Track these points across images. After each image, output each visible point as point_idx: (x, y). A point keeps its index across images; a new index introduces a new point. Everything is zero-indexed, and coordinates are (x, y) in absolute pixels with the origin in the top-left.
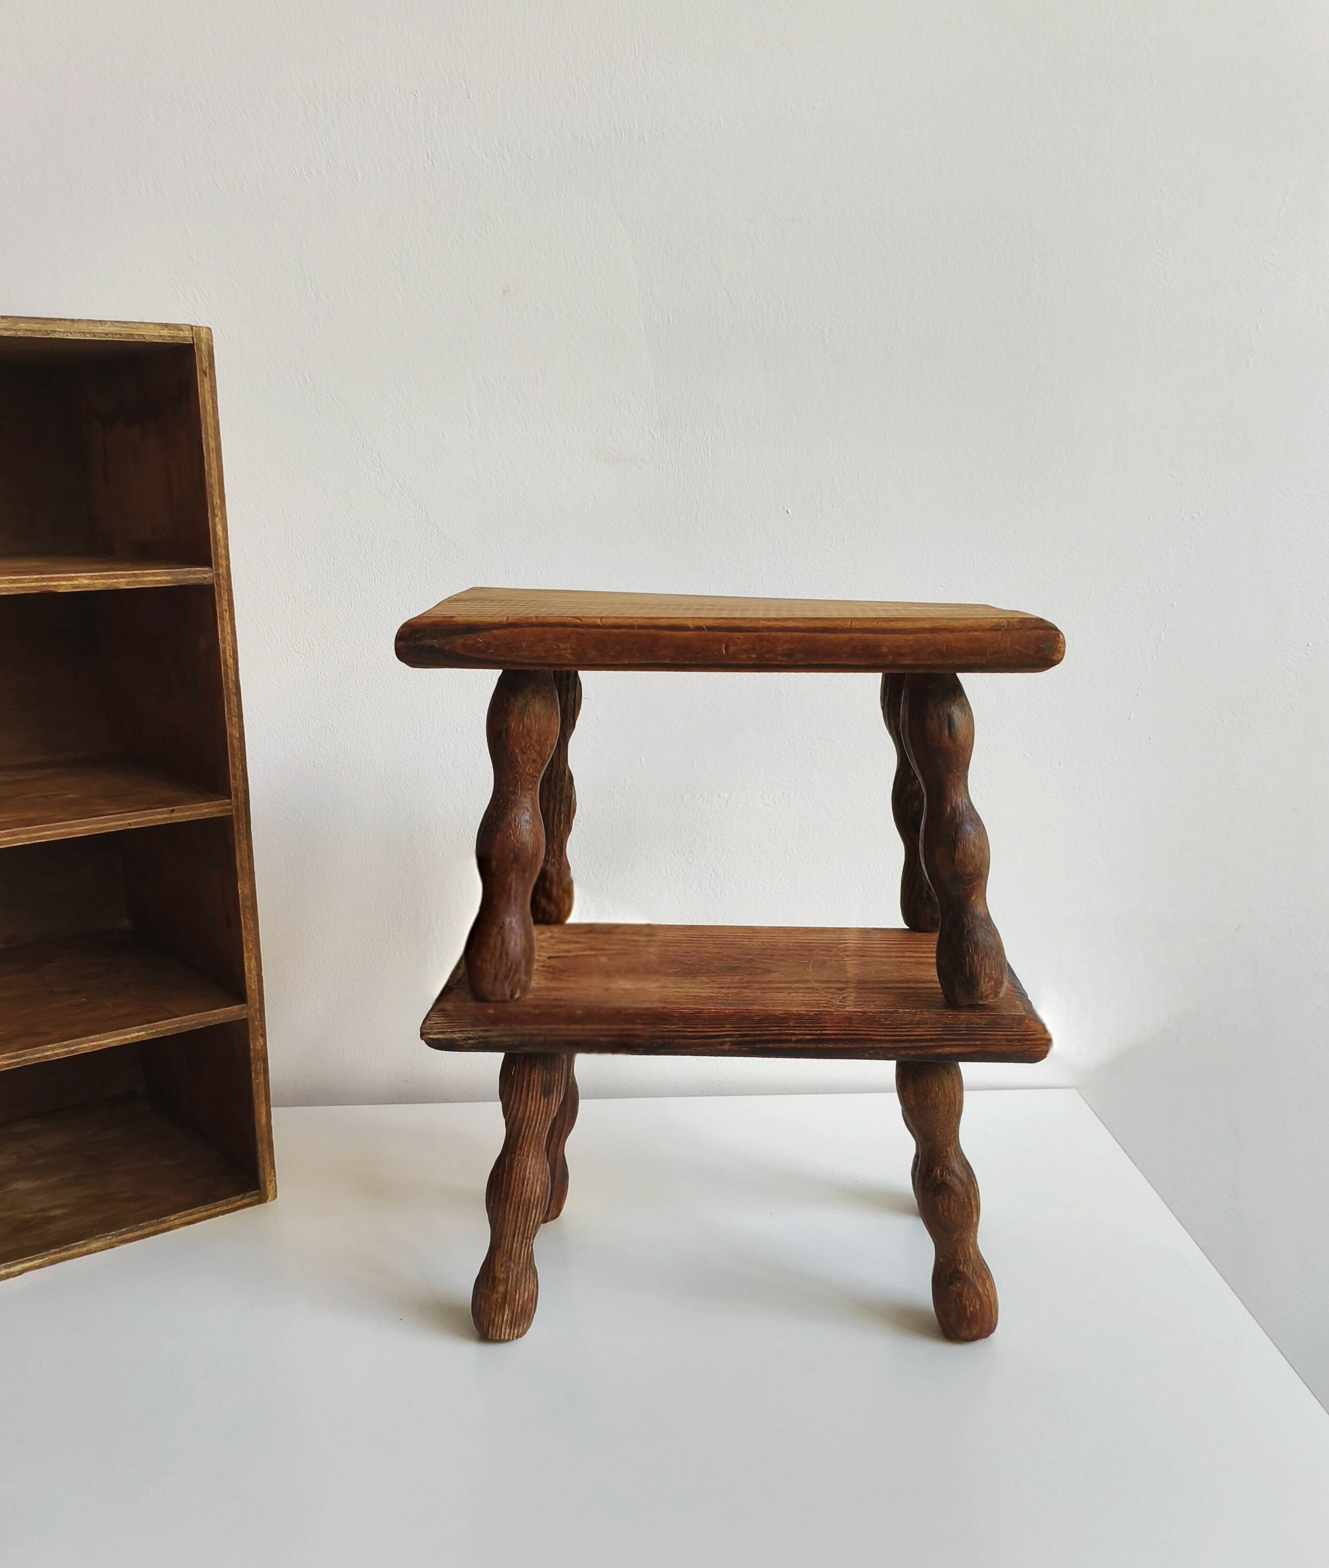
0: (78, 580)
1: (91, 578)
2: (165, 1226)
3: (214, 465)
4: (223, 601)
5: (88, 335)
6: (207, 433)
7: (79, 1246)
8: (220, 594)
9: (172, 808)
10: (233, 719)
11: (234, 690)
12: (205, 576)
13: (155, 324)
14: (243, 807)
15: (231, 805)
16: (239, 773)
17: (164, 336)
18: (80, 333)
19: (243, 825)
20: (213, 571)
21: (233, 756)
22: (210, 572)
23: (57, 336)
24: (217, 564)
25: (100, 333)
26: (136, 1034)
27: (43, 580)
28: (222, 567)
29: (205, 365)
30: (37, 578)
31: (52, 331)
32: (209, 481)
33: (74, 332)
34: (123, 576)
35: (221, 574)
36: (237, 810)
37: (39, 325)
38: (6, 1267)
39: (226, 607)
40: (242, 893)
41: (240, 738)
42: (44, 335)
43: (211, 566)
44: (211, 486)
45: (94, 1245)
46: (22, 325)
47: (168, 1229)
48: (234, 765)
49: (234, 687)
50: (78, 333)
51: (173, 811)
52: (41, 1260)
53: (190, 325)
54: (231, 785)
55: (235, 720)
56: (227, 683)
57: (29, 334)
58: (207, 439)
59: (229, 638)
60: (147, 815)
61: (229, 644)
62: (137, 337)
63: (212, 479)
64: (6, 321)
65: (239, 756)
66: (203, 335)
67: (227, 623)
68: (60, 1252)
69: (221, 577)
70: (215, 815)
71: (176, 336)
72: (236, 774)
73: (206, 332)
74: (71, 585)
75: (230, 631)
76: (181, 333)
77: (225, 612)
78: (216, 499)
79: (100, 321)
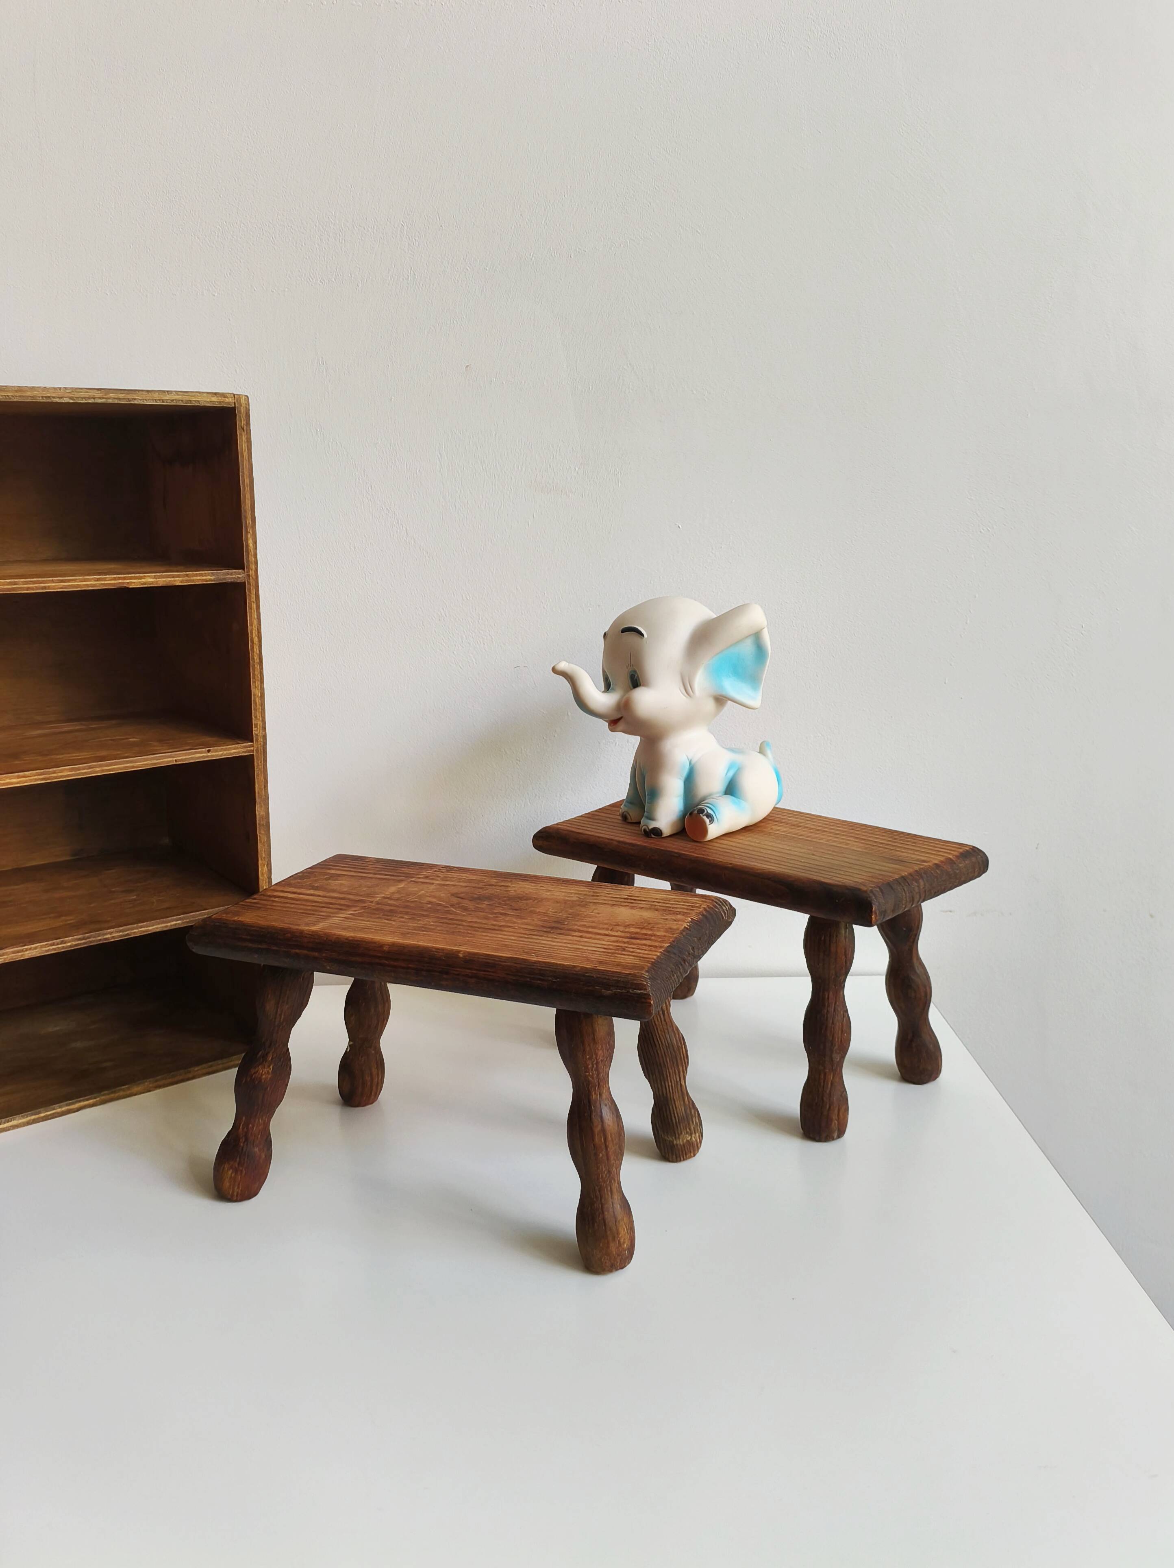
0: (144, 579)
1: (155, 577)
2: (190, 1075)
3: (248, 496)
4: (252, 595)
5: (158, 401)
6: (243, 473)
7: (123, 1090)
8: (249, 590)
9: (207, 749)
10: (256, 682)
11: (258, 661)
12: (239, 576)
13: (207, 393)
14: (262, 748)
15: (253, 747)
16: (260, 723)
17: (214, 401)
18: (152, 400)
19: (261, 762)
20: (245, 573)
21: (255, 710)
22: (243, 573)
23: (136, 402)
24: (248, 567)
25: (168, 400)
26: (175, 922)
27: (120, 578)
28: (252, 570)
29: (243, 423)
30: (114, 578)
31: (132, 399)
32: (244, 508)
33: (148, 400)
34: (178, 576)
35: (251, 575)
36: (257, 751)
37: (123, 395)
38: (67, 1105)
39: (254, 599)
40: (259, 814)
41: (261, 696)
42: (127, 401)
43: (244, 569)
44: (245, 511)
45: (136, 1089)
46: (111, 395)
47: (194, 1078)
48: (256, 717)
49: (258, 658)
50: (151, 400)
51: (209, 751)
52: (95, 1100)
53: (233, 394)
54: (254, 732)
55: (258, 683)
56: (253, 656)
57: (116, 402)
58: (243, 476)
59: (255, 622)
60: (189, 754)
61: (255, 627)
62: (194, 402)
63: (246, 503)
64: (99, 392)
65: (260, 710)
66: (243, 401)
67: (254, 611)
68: (109, 1094)
69: (251, 577)
70: (241, 755)
71: (223, 402)
72: (257, 724)
73: (245, 399)
74: (140, 582)
75: (256, 617)
76: (227, 399)
77: (253, 603)
78: (249, 520)
79: (168, 391)
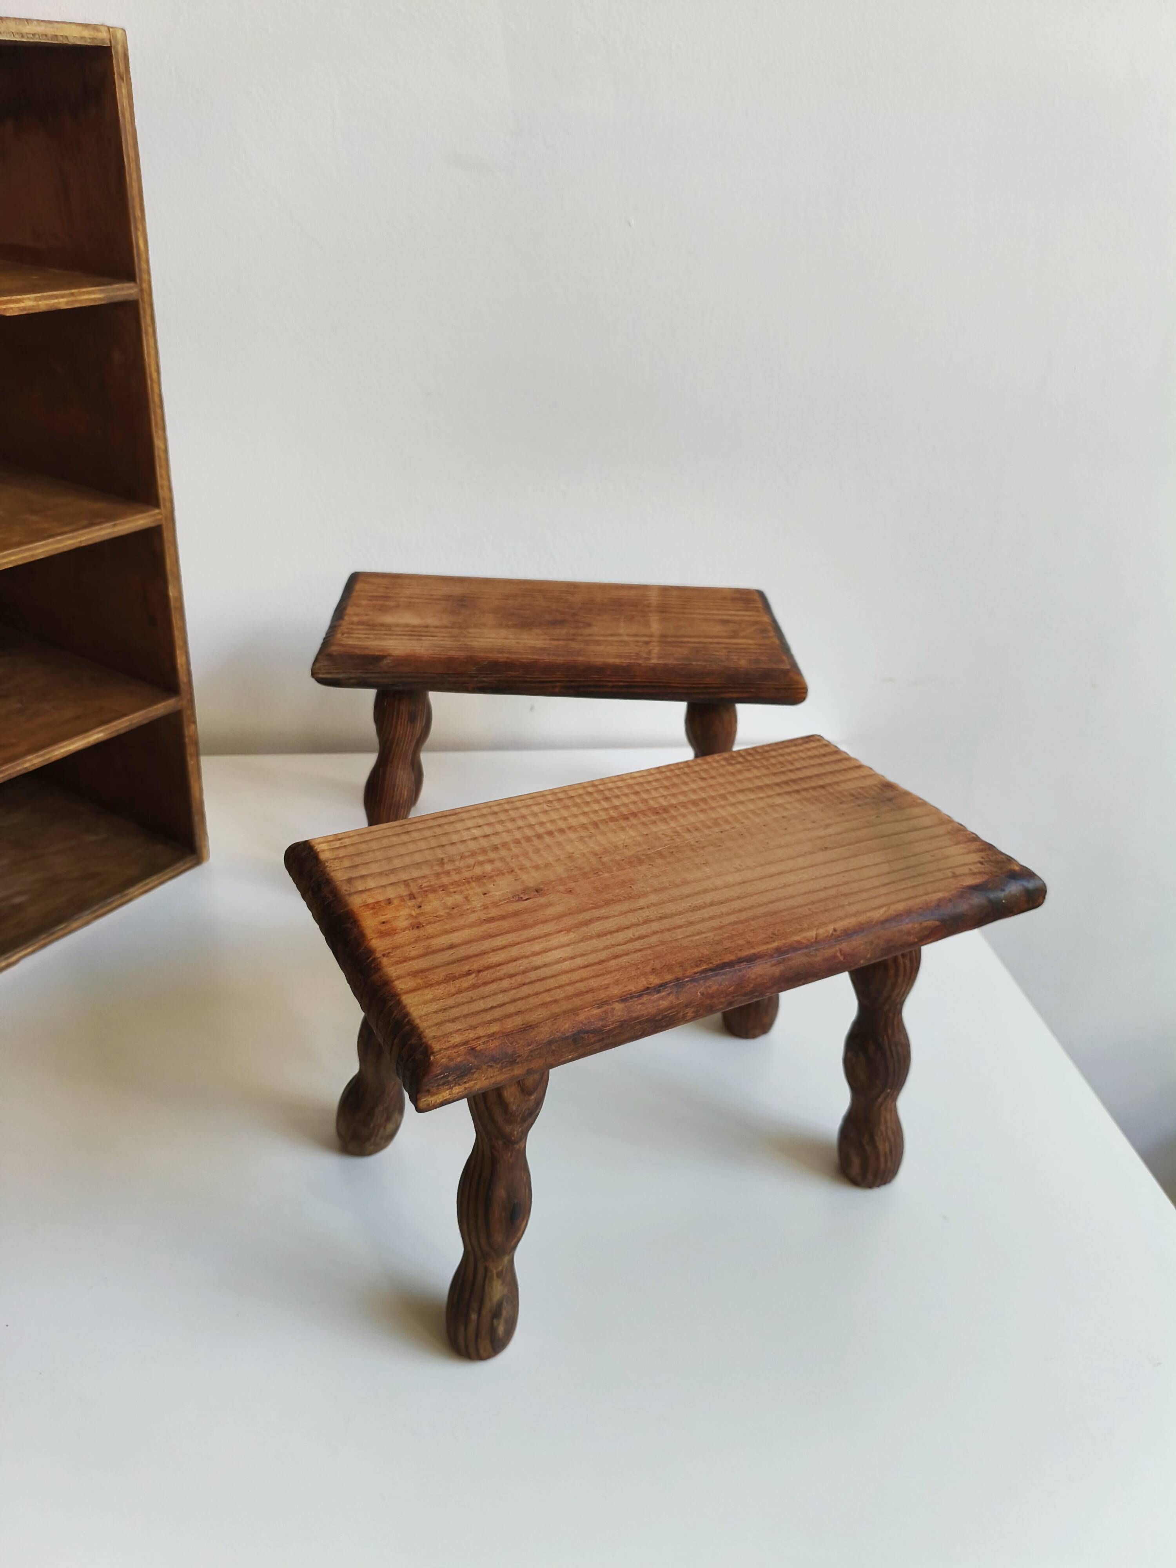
4: (146, 316)
6: (127, 142)
8: (144, 309)
9: (114, 523)
11: (159, 402)
12: (131, 291)
13: (76, 26)
14: (171, 515)
15: (160, 515)
16: (165, 483)
17: (84, 37)
18: (9, 33)
19: (170, 533)
22: (135, 287)
24: (141, 279)
25: (27, 34)
28: (144, 281)
29: (122, 67)
32: (129, 194)
34: (62, 296)
35: (144, 289)
36: (165, 519)
39: (149, 322)
40: (172, 596)
41: (164, 449)
43: (135, 282)
44: (130, 198)
48: (161, 476)
53: (107, 25)
54: (161, 495)
58: (127, 148)
59: (152, 352)
61: (152, 358)
62: (61, 39)
63: (133, 191)
65: (165, 467)
66: (119, 35)
67: (149, 337)
69: (144, 292)
70: (148, 526)
71: (96, 38)
72: (162, 484)
73: (122, 33)
74: (18, 307)
75: (153, 345)
76: (99, 33)
77: (148, 328)
78: (137, 213)
